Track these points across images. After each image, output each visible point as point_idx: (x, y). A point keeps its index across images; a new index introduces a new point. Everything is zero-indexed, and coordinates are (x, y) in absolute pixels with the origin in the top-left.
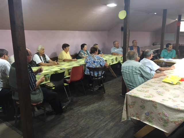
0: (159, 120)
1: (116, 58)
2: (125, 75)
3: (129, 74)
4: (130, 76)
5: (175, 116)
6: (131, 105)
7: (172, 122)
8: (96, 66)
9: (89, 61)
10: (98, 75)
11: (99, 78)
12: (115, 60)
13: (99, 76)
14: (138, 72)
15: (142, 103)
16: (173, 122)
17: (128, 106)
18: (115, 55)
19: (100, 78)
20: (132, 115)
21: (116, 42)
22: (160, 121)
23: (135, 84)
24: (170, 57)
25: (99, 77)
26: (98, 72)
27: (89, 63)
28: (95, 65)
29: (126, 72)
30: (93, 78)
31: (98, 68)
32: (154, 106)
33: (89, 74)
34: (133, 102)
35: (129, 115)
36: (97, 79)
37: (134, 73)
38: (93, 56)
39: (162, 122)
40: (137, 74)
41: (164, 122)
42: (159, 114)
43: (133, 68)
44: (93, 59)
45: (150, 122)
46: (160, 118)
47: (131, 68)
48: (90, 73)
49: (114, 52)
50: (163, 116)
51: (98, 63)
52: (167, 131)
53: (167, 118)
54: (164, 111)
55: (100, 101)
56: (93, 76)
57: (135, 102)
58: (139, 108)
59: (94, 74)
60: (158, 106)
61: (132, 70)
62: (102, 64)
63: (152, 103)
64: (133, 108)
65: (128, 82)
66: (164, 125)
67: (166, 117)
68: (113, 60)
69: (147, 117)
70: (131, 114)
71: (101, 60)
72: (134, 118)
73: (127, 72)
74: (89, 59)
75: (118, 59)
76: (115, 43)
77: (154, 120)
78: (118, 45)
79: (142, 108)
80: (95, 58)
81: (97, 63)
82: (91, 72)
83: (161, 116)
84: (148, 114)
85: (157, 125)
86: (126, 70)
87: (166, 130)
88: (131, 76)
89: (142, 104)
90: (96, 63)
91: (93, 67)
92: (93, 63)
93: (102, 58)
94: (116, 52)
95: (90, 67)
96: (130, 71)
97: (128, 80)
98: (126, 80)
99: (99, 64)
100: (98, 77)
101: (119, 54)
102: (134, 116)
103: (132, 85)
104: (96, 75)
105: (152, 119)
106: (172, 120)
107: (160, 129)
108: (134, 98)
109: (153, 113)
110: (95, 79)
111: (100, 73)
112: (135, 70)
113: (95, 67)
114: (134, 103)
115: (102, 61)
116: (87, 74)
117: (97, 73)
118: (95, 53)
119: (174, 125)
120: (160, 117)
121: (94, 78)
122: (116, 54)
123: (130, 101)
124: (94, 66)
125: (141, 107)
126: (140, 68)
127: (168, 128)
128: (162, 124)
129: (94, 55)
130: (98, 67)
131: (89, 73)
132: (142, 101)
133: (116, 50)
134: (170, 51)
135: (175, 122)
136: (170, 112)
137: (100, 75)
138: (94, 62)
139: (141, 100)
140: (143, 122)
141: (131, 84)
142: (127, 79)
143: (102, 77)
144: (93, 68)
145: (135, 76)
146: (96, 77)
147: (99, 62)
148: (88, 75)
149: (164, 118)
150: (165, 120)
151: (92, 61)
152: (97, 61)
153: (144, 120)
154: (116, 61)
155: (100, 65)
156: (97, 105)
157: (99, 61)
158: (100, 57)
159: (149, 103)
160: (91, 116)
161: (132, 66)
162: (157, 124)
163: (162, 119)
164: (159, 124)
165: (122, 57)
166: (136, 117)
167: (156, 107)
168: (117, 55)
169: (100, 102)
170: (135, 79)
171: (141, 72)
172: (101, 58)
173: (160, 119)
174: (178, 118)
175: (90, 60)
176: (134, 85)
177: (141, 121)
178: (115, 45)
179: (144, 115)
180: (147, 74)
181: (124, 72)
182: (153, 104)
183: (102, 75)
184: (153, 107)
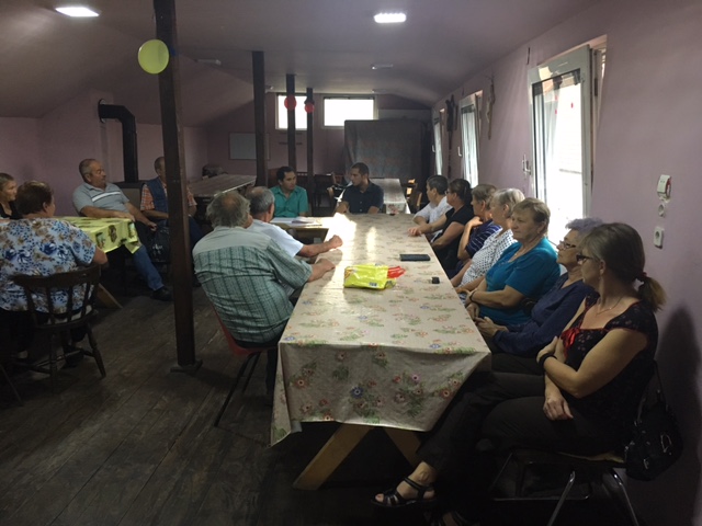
0: (395, 399)
1: (112, 228)
2: (219, 284)
3: (233, 279)
4: (238, 283)
5: (439, 374)
6: (300, 378)
7: (433, 395)
8: (61, 268)
9: (18, 247)
10: (70, 303)
11: (74, 318)
12: (109, 239)
13: (75, 307)
14: (264, 265)
15: (339, 360)
16: (436, 394)
17: (291, 384)
18: (97, 216)
19: (78, 316)
20: (306, 410)
21: (94, 165)
22: (398, 402)
23: (261, 309)
24: (292, 212)
25: (76, 312)
26: (70, 293)
27: (23, 256)
28: (55, 263)
29: (221, 274)
30: (49, 322)
31: (69, 274)
32: (377, 361)
33: (25, 308)
34: (306, 366)
35: (297, 414)
36: (66, 320)
37: (253, 272)
38: (38, 224)
39: (405, 404)
40: (264, 273)
41: (410, 401)
42: (395, 381)
43: (247, 253)
44: (41, 238)
45: (367, 414)
46: (397, 393)
47: (237, 255)
48: (30, 301)
49: (91, 204)
50: (406, 385)
51: (66, 251)
52: (420, 427)
53: (418, 386)
54: (407, 367)
55: (103, 410)
56: (46, 310)
57: (313, 365)
58: (329, 379)
59: (50, 303)
60: (388, 358)
61: (245, 261)
62: (81, 255)
63: (371, 353)
64: (308, 385)
65: (234, 309)
66: (410, 413)
67: (416, 383)
68: (100, 238)
69: (357, 401)
70: (302, 410)
71: (75, 239)
72: (316, 419)
73: (224, 271)
74: (22, 241)
75: (117, 232)
76: (86, 170)
77: (379, 404)
78: (102, 173)
79: (341, 379)
80: (51, 232)
81: (62, 252)
82: (34, 296)
83: (402, 384)
84: (359, 394)
85: (391, 419)
86: (220, 267)
87: (419, 424)
88: (242, 284)
89: (339, 364)
90: (55, 255)
91: (46, 275)
92: (43, 254)
93: (77, 229)
94: (100, 204)
95: (30, 273)
96: (236, 267)
97: (233, 301)
98: (224, 302)
99: (71, 257)
100: (70, 312)
101: (116, 213)
102: (313, 414)
103: (249, 315)
104: (60, 303)
105: (373, 405)
106: (432, 390)
107: (401, 427)
108: (309, 351)
109: (374, 384)
110: (58, 322)
111: (78, 295)
112: (255, 261)
113: (54, 271)
114: (310, 369)
115: (79, 241)
116: (16, 308)
117: (65, 298)
118: (42, 212)
119: (439, 400)
120: (397, 390)
121: (53, 322)
122: (103, 212)
123: (296, 365)
124: (49, 266)
125: (335, 374)
126: (269, 250)
127: (423, 416)
128: (404, 411)
129: (38, 220)
130: (66, 269)
131: (22, 301)
132: (336, 356)
133: (99, 198)
134: (291, 191)
135: (441, 393)
136: (423, 367)
137: (81, 304)
138: (49, 250)
139: (335, 353)
140: (346, 422)
141: (243, 313)
142: (227, 297)
143: (89, 308)
144: (46, 278)
145: (257, 280)
146: (62, 316)
147: (69, 248)
148: (20, 312)
149: (410, 389)
150: (413, 396)
151: (37, 247)
152: (58, 243)
153: (350, 416)
154: (113, 241)
155: (73, 263)
156: (97, 427)
157: (71, 244)
158: (71, 227)
159: (360, 355)
160: (96, 477)
161: (243, 248)
162: (388, 415)
163: (403, 394)
164: (398, 411)
165: (129, 223)
166: (322, 412)
167: (383, 364)
168: (109, 217)
169: (106, 416)
170: (260, 293)
171: (273, 266)
172: (75, 232)
173: (399, 396)
174: (448, 378)
175: (25, 244)
176: (256, 315)
177: (339, 421)
178: (91, 175)
179: (346, 399)
180: (292, 270)
181: (212, 273)
182: (374, 356)
183: (86, 302)
184: (374, 365)
